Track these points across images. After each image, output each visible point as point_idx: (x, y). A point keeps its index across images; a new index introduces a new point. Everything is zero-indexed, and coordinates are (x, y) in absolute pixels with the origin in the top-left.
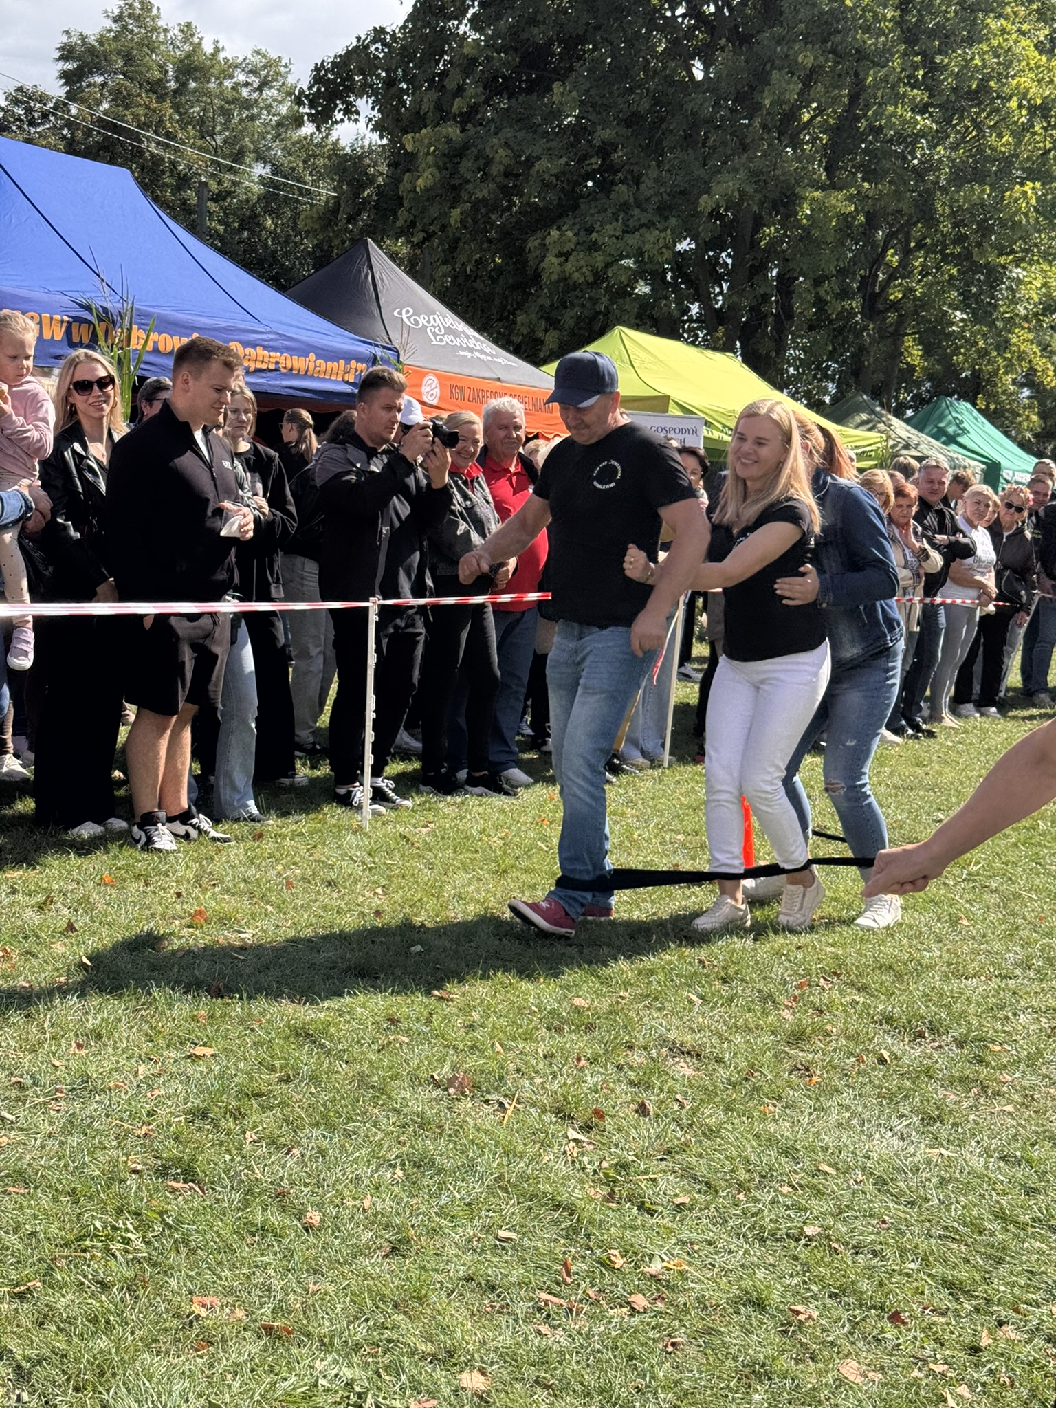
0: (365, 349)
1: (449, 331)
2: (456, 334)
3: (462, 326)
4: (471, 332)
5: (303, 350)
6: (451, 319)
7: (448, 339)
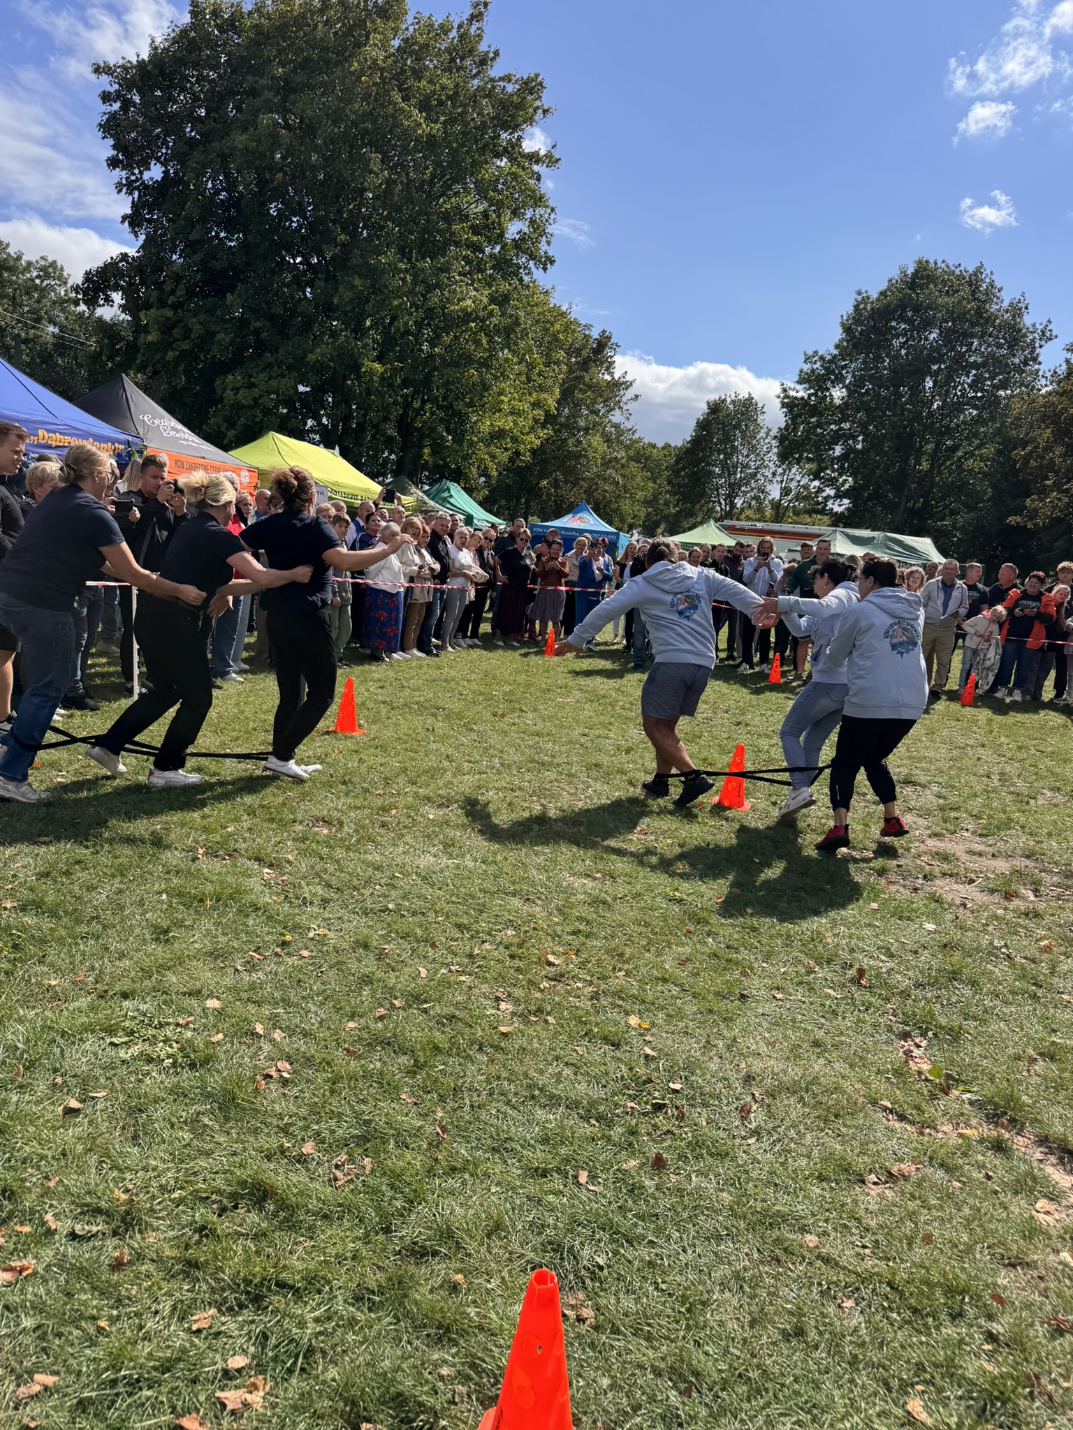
0: (123, 437)
1: (173, 429)
2: (177, 431)
3: (180, 426)
4: (186, 430)
5: (86, 435)
6: (174, 423)
7: (173, 433)
